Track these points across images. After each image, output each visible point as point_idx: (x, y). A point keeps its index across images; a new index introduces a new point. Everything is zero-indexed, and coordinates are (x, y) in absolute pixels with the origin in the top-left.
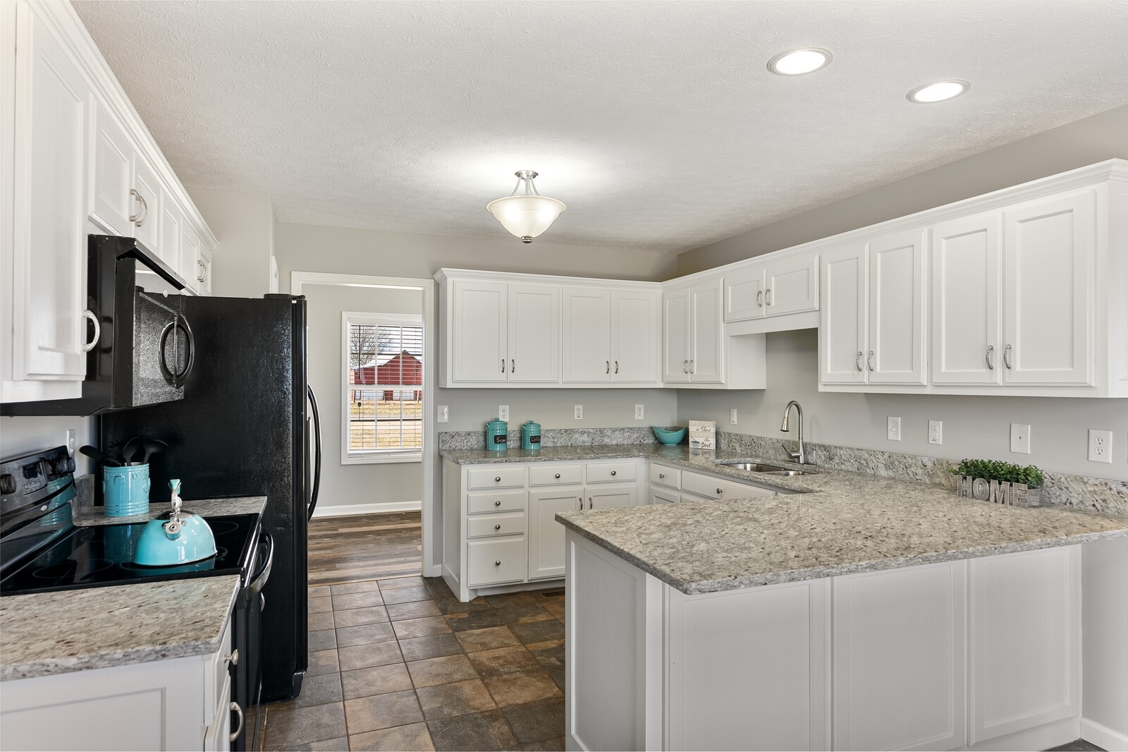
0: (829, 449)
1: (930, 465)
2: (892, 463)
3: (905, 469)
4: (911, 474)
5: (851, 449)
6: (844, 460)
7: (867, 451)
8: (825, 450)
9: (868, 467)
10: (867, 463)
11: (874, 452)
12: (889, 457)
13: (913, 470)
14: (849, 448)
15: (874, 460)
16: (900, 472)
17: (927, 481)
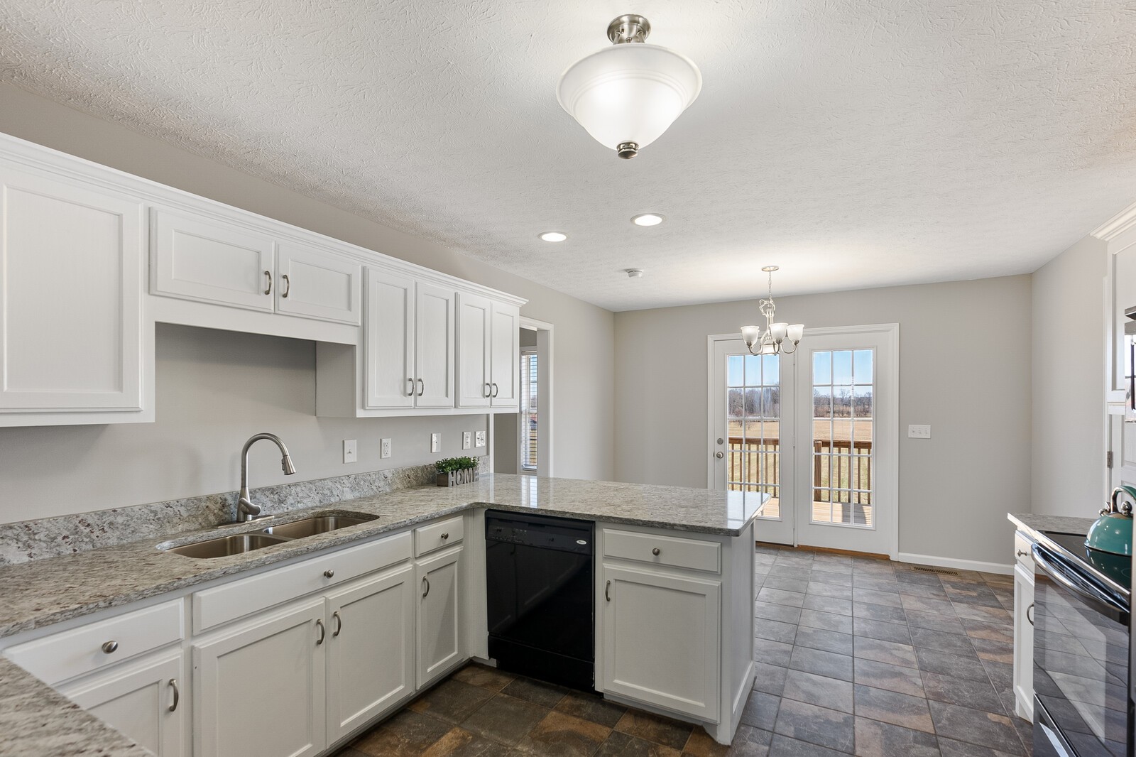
0: (279, 490)
1: (389, 476)
2: (358, 484)
3: (370, 485)
4: (375, 488)
5: (311, 482)
6: (302, 497)
7: (331, 479)
8: (272, 493)
9: (332, 495)
10: (332, 492)
11: (339, 477)
12: (355, 479)
13: (377, 484)
14: (308, 482)
15: (339, 486)
16: (365, 490)
17: (388, 490)
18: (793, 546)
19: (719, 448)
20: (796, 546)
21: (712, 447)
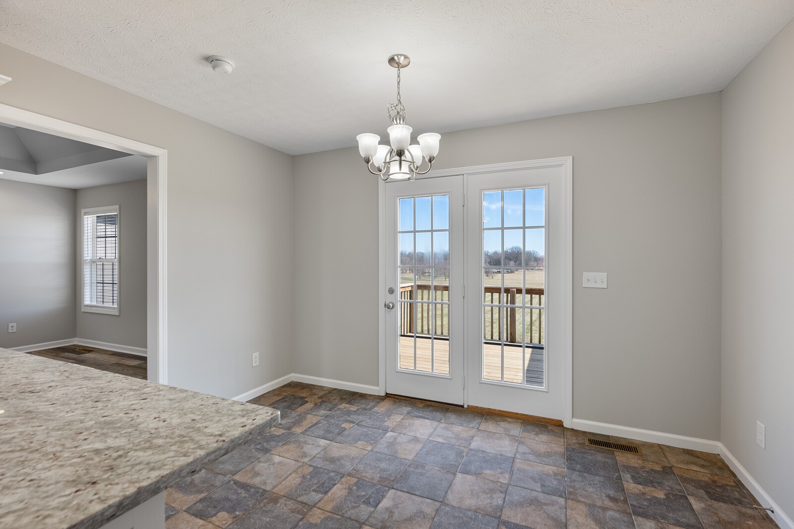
18: (462, 407)
19: (389, 299)
20: (466, 406)
21: (384, 297)
